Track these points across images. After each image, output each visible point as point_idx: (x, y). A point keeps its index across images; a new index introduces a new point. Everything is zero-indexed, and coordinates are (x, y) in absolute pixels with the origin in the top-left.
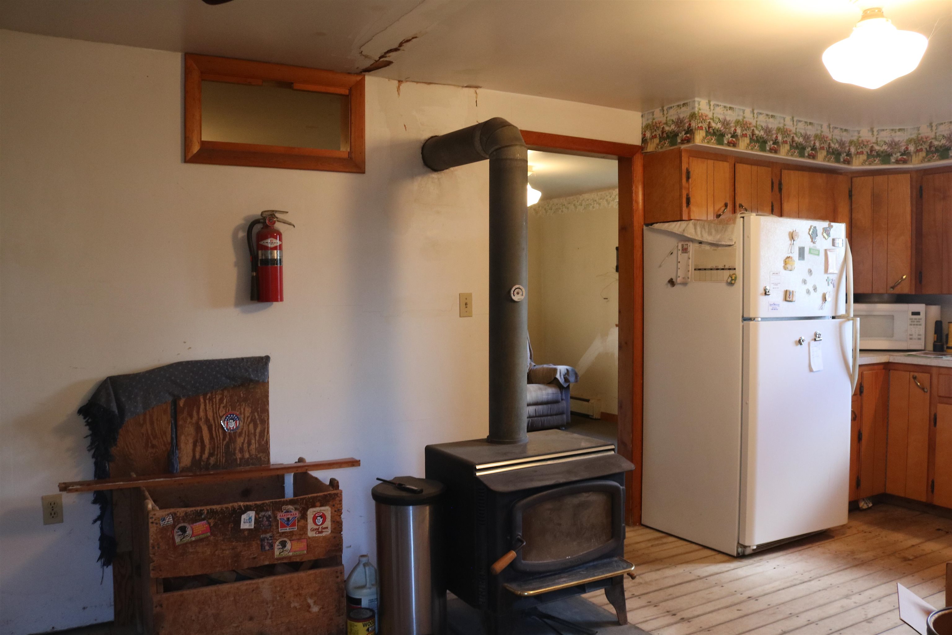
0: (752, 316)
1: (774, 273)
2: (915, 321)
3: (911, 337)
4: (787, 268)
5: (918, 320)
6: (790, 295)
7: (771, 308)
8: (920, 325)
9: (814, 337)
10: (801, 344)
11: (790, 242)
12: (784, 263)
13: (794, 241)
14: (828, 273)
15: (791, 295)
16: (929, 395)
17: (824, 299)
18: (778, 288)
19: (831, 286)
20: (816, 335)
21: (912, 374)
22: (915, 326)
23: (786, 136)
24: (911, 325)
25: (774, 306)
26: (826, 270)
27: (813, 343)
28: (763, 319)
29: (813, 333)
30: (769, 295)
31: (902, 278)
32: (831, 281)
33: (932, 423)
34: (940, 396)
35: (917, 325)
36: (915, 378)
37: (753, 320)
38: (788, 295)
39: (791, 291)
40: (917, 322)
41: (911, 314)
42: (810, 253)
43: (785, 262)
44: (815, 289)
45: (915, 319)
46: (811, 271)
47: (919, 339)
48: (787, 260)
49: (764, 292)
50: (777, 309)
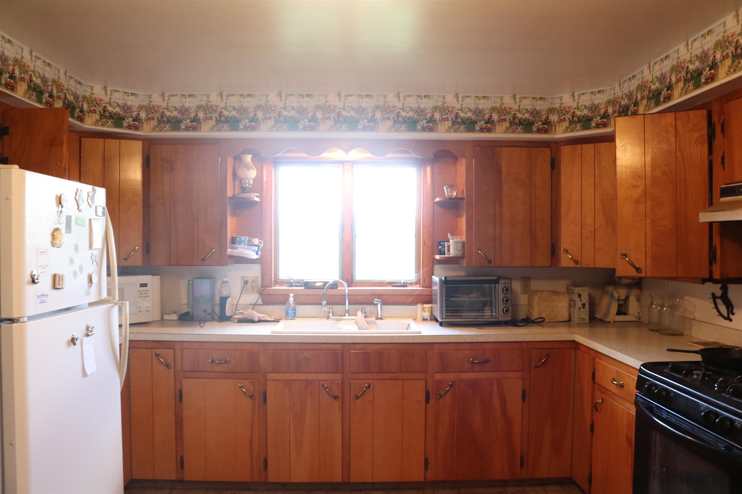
0: (15, 316)
1: (41, 252)
2: (143, 293)
3: (140, 309)
4: (56, 244)
5: (146, 292)
6: (59, 281)
7: (39, 301)
8: (148, 296)
9: (85, 332)
10: (75, 344)
11: (57, 208)
12: (51, 238)
13: (62, 207)
14: (93, 249)
15: (61, 280)
16: (173, 371)
17: (90, 280)
18: (46, 272)
19: (95, 263)
20: (87, 328)
21: (154, 351)
22: (143, 298)
23: (24, 72)
24: (139, 297)
25: (42, 297)
26: (91, 247)
27: (86, 339)
28: (31, 318)
29: (84, 328)
30: (37, 283)
31: (135, 249)
32: (95, 258)
33: (178, 399)
34: (184, 371)
35: (145, 297)
36: (157, 355)
37: (17, 322)
38: (58, 281)
39: (61, 275)
40: (145, 294)
41: (139, 285)
42: (76, 224)
43: (53, 236)
44: (81, 270)
45: (143, 291)
46: (77, 247)
47: (147, 311)
48: (56, 233)
49: (31, 280)
50: (46, 302)
